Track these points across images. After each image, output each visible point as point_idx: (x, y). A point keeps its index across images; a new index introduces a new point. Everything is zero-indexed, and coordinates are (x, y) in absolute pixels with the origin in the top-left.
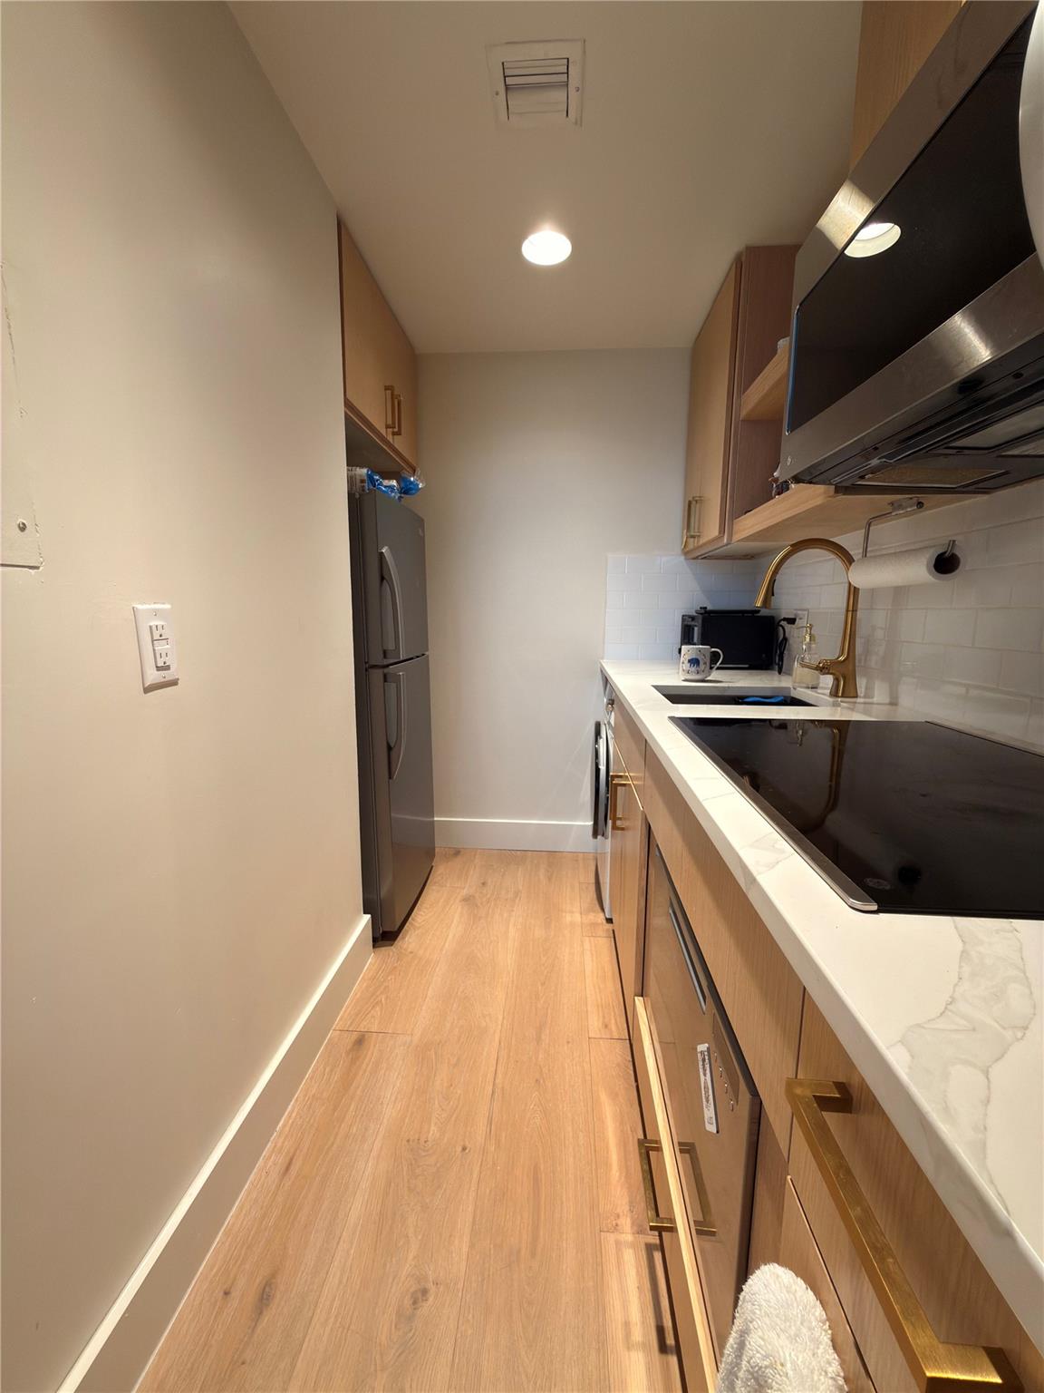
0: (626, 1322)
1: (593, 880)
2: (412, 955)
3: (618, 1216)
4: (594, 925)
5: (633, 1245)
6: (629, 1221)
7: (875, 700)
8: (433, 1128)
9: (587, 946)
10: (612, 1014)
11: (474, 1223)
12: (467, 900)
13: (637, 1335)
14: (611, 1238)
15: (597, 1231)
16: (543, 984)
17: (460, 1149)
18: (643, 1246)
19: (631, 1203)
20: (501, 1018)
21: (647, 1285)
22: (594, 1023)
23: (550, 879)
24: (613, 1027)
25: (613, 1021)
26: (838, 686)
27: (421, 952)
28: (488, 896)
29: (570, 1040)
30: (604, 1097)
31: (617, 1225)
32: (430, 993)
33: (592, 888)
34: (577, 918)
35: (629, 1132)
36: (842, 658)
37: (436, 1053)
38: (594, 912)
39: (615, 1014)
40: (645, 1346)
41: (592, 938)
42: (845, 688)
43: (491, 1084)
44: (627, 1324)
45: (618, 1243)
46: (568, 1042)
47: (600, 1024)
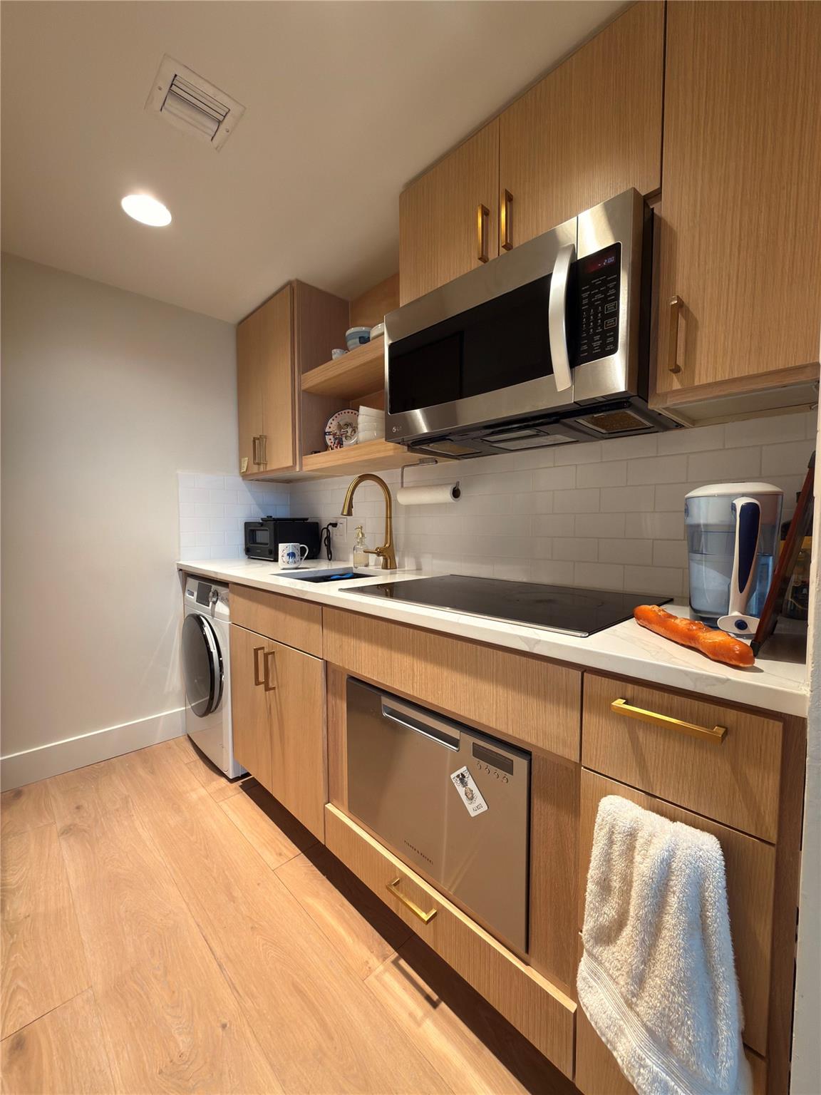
0: (410, 1014)
1: (195, 757)
2: (29, 920)
3: (367, 962)
4: (221, 790)
5: (386, 970)
6: (375, 959)
7: (406, 569)
8: (179, 1039)
9: (225, 807)
10: (279, 843)
11: (272, 1065)
12: (67, 831)
13: (419, 1013)
14: (371, 978)
15: (360, 982)
16: (207, 857)
17: (220, 1030)
18: (392, 965)
19: (370, 948)
20: (184, 906)
21: (407, 983)
22: (270, 858)
23: (153, 772)
24: (285, 851)
25: (283, 848)
26: (387, 562)
27: (41, 909)
28: (93, 816)
29: (259, 882)
30: (310, 901)
31: (370, 968)
32: (84, 937)
33: (200, 763)
34: (202, 792)
35: (340, 908)
36: (387, 545)
37: (135, 982)
38: (214, 780)
39: (281, 842)
40: (426, 1015)
41: (226, 801)
42: (389, 564)
43: (213, 961)
44: (411, 1015)
45: (377, 977)
46: (258, 884)
47: (275, 856)
